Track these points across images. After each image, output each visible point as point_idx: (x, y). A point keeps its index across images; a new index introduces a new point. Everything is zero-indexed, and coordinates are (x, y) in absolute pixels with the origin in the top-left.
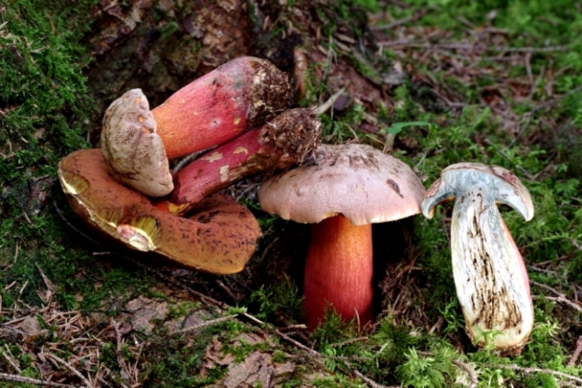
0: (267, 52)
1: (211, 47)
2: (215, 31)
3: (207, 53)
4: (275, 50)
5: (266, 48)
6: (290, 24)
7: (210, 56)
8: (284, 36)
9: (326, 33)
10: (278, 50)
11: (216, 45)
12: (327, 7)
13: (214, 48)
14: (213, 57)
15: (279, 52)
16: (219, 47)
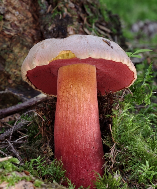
0: (49, 27)
1: (11, 22)
2: (14, 11)
3: (7, 25)
4: (54, 26)
5: (48, 24)
6: (65, 10)
7: (9, 27)
8: (61, 17)
9: (91, 22)
10: (56, 26)
11: (14, 21)
12: (92, 5)
13: (12, 22)
14: (11, 29)
15: (57, 28)
16: (16, 22)
